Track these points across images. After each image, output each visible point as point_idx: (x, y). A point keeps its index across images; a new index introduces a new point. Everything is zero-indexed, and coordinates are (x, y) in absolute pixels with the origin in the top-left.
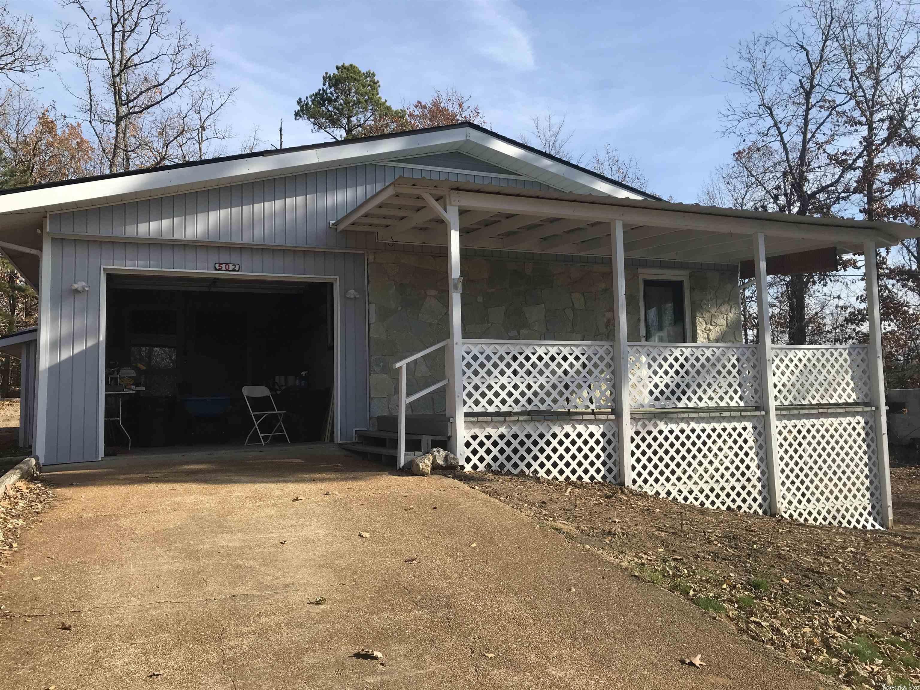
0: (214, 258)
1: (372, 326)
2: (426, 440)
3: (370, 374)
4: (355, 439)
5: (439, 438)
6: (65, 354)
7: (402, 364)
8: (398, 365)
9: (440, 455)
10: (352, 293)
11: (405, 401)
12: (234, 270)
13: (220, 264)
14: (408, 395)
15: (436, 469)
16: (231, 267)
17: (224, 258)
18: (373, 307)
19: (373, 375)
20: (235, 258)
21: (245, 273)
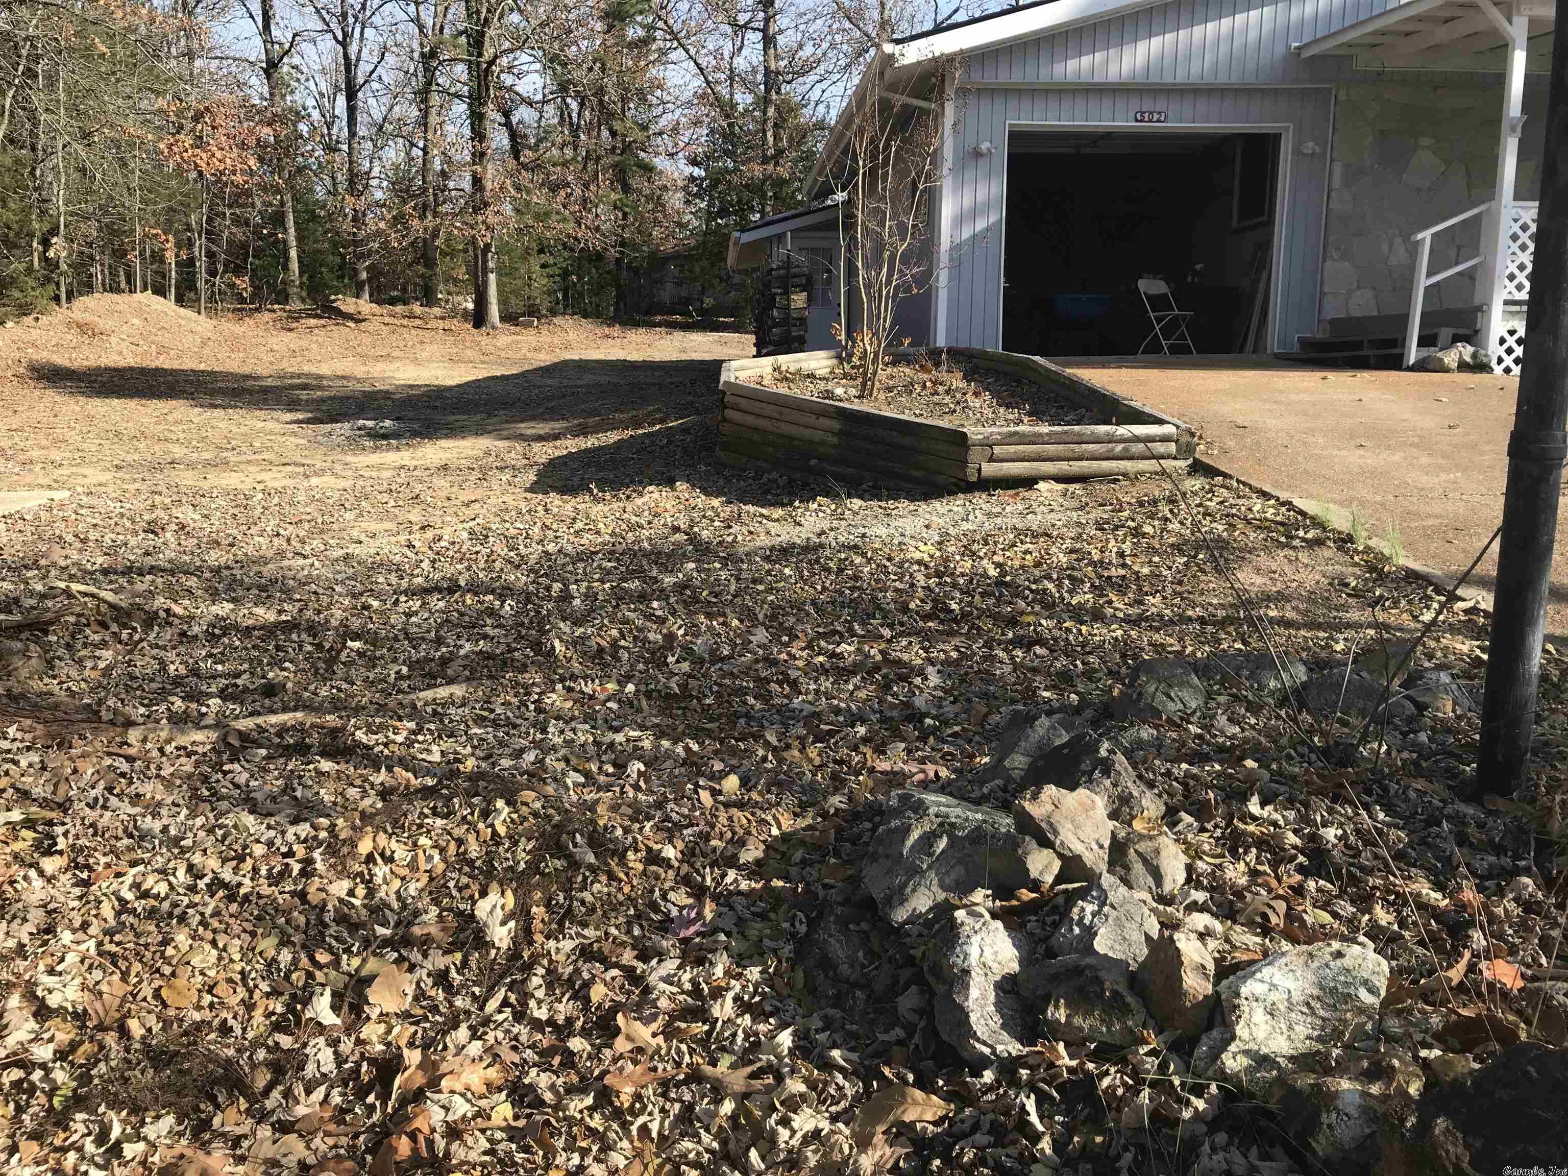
0: (1135, 105)
1: (1333, 194)
2: (1445, 334)
3: (1324, 261)
4: (1296, 348)
5: (1462, 331)
6: (967, 233)
7: (1426, 236)
8: (1420, 236)
9: (1466, 351)
10: (1309, 146)
11: (1423, 282)
12: (1158, 121)
13: (1143, 113)
14: (1429, 274)
15: (1463, 366)
16: (1156, 117)
17: (1147, 105)
18: (1338, 169)
19: (1329, 263)
20: (1161, 104)
21: (1173, 125)
